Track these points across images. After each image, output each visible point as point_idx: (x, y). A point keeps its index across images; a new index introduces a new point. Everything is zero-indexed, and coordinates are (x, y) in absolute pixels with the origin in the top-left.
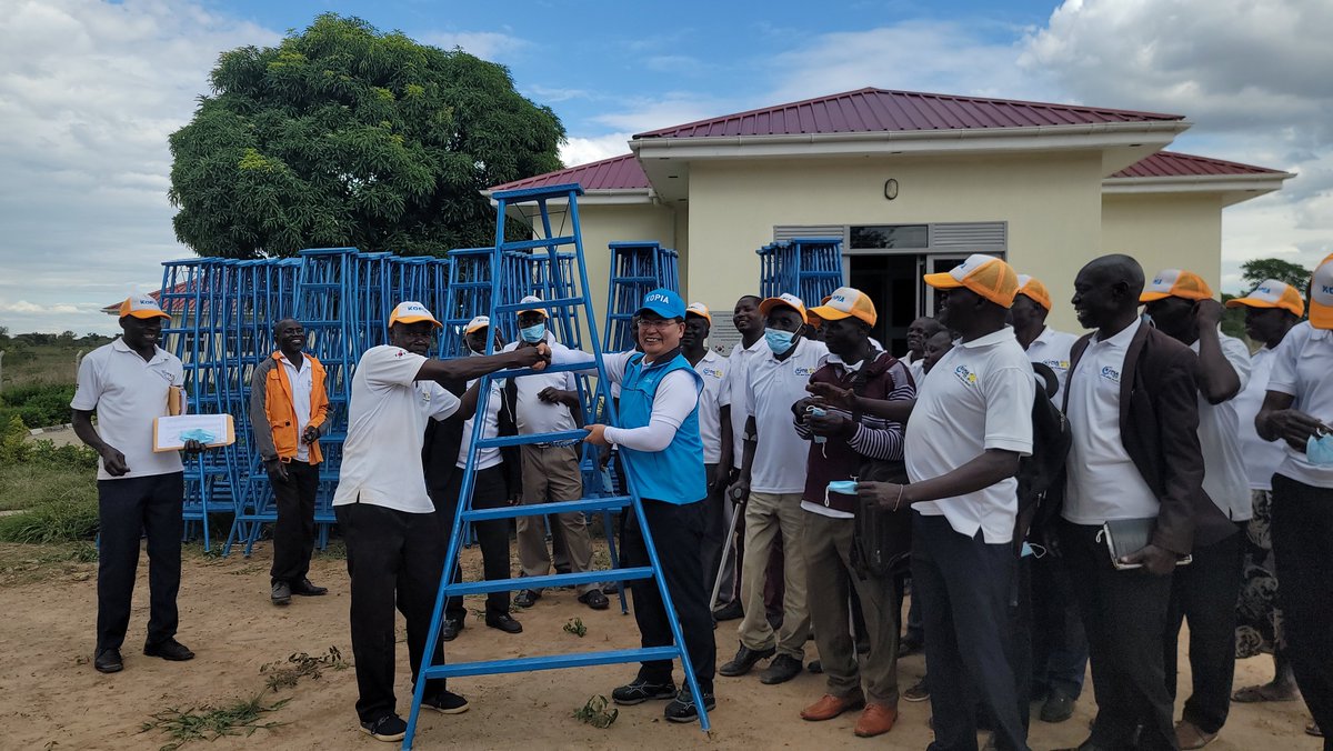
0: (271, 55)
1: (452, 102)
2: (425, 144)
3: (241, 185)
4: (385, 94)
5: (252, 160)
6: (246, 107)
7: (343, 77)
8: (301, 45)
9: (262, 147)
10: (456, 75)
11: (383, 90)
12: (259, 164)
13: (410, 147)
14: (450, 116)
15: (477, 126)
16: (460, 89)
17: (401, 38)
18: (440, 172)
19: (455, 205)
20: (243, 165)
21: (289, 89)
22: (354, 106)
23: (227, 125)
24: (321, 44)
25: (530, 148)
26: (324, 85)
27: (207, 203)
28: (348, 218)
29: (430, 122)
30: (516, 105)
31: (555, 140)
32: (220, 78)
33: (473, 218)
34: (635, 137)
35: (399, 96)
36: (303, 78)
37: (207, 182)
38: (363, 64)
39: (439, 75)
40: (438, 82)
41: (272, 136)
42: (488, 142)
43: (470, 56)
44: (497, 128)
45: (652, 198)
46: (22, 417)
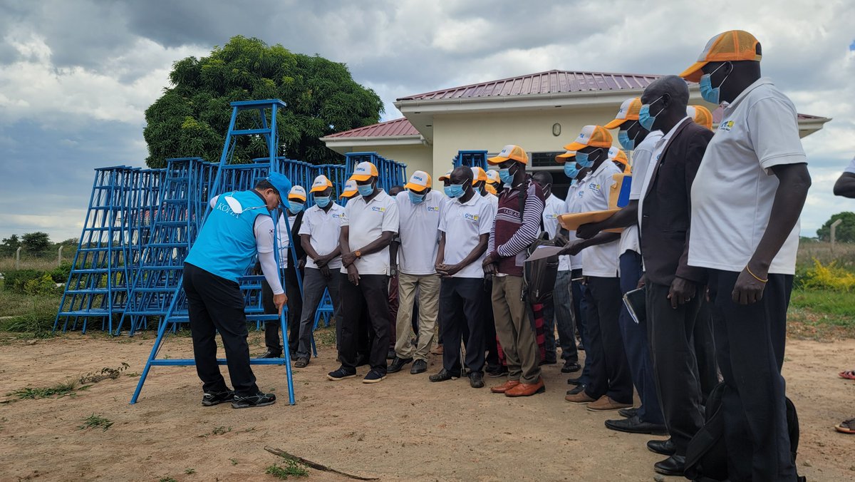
0: (205, 61)
1: (312, 87)
2: (296, 113)
3: (183, 137)
4: (270, 82)
5: (189, 123)
6: (189, 92)
7: (244, 73)
8: (221, 56)
9: (196, 115)
10: (315, 71)
11: (269, 80)
12: (193, 125)
13: (286, 115)
14: (310, 96)
15: (327, 101)
16: (317, 79)
17: (281, 48)
18: (305, 130)
19: (314, 149)
20: (185, 125)
21: (214, 81)
22: (251, 90)
23: (176, 103)
24: (233, 54)
25: (360, 114)
26: (233, 77)
27: (163, 150)
28: (247, 158)
29: (298, 99)
30: (352, 88)
31: (378, 110)
32: (175, 77)
33: (325, 158)
34: (398, 100)
35: (280, 83)
36: (221, 74)
37: (163, 137)
38: (257, 64)
39: (305, 71)
40: (304, 75)
41: (203, 109)
42: (333, 111)
43: (323, 59)
44: (339, 103)
45: (423, 141)
46: (52, 276)
